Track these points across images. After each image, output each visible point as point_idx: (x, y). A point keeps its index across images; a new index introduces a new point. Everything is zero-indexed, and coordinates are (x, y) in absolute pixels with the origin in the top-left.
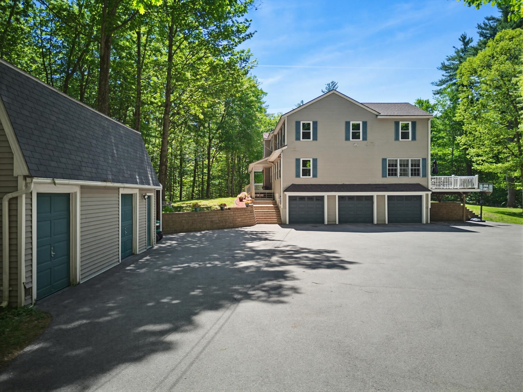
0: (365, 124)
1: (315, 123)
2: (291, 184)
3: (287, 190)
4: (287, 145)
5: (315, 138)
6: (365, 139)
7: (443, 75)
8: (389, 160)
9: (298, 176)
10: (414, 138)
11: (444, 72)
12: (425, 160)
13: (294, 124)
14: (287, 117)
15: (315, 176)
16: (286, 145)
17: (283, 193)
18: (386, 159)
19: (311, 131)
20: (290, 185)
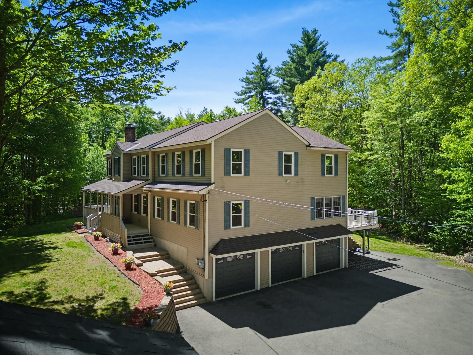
0: (296, 154)
1: (247, 152)
2: (219, 240)
3: (214, 250)
4: (214, 183)
5: (247, 173)
6: (296, 174)
7: (243, 87)
8: (316, 199)
9: (227, 227)
10: (336, 174)
11: (244, 84)
12: (344, 197)
13: (222, 152)
14: (215, 141)
15: (247, 225)
16: (213, 181)
17: (209, 255)
18: (314, 198)
19: (243, 162)
20: (217, 242)
